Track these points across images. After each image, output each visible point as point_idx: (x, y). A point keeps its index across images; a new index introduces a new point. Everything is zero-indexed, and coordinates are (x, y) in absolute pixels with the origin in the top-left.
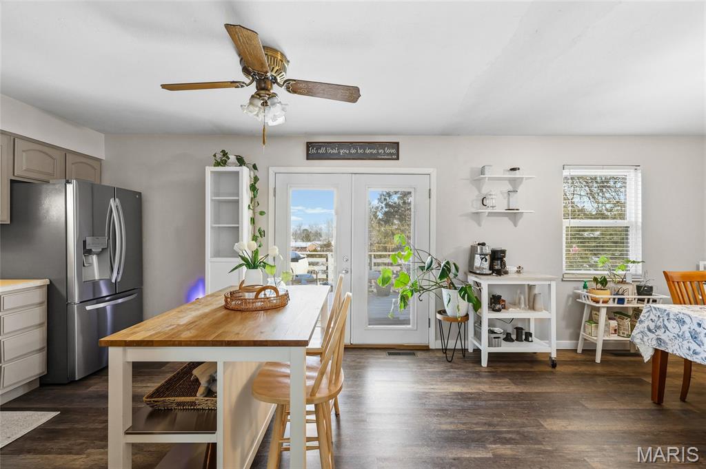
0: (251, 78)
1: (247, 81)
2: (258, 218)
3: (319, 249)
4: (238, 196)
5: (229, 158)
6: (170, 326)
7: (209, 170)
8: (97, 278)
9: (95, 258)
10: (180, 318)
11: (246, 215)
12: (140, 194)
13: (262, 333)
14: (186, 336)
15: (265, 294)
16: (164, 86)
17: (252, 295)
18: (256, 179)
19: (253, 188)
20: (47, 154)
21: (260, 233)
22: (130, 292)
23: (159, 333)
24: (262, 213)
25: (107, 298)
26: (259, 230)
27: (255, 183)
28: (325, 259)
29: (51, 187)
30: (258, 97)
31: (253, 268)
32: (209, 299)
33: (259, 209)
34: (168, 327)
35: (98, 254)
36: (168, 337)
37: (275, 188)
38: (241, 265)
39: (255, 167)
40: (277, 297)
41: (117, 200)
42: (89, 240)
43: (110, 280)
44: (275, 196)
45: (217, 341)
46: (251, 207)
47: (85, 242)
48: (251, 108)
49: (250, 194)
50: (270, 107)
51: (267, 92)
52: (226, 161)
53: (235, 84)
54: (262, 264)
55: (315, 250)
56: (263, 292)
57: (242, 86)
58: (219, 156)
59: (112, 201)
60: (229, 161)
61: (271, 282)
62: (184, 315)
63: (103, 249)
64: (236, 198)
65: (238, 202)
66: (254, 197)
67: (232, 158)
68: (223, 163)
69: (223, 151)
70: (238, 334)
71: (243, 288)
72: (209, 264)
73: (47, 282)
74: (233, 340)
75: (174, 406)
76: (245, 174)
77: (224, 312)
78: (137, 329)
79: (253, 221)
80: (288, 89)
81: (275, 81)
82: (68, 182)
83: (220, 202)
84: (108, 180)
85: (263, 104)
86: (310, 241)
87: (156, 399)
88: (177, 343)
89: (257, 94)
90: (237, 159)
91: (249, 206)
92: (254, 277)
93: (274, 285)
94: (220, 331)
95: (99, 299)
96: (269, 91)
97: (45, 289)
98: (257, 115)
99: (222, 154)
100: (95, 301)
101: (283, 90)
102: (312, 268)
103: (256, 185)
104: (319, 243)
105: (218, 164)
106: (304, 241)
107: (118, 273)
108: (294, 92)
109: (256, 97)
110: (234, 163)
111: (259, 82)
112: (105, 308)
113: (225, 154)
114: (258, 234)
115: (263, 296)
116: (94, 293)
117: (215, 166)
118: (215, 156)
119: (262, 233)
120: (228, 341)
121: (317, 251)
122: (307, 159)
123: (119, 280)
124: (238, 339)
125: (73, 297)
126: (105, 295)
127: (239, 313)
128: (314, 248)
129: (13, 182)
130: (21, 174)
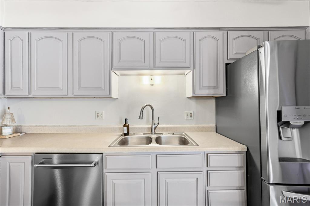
8: (298, 156)
9: (295, 132)
35: (300, 128)
47: (280, 113)
63: (306, 123)
73: (244, 148)
97: (243, 154)
125: (267, 174)
129: (227, 64)
130: (232, 56)
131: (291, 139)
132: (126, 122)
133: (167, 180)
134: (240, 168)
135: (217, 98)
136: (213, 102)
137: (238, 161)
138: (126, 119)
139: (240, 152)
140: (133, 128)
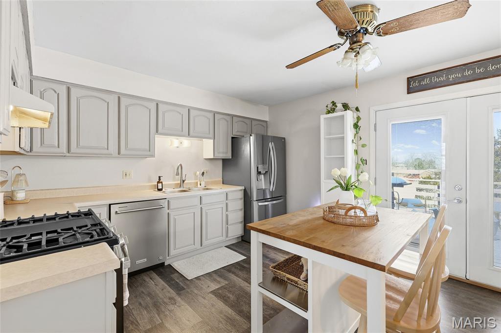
0: (345, 38)
1: (342, 41)
2: (361, 150)
3: (434, 176)
4: (343, 133)
5: (336, 106)
6: (285, 224)
7: (323, 117)
8: (264, 188)
9: (263, 176)
10: (291, 220)
11: (350, 148)
12: (284, 139)
13: (343, 246)
14: (288, 234)
15: (355, 212)
16: (288, 67)
17: (342, 212)
18: (359, 118)
19: (356, 126)
20: (245, 122)
21: (362, 162)
22: (280, 198)
23: (276, 227)
24: (363, 146)
25: (269, 200)
26: (361, 160)
27: (357, 122)
28: (436, 186)
29: (245, 139)
30: (351, 50)
31: (346, 190)
32: (315, 209)
33: (362, 142)
34: (281, 225)
35: (264, 174)
36: (279, 232)
37: (375, 124)
38: (336, 187)
39: (357, 109)
40: (365, 216)
41: (272, 143)
42: (260, 167)
43: (270, 190)
44: (375, 130)
45: (307, 244)
46: (354, 141)
47: (258, 168)
48: (345, 61)
49: (354, 131)
50: (361, 56)
51: (360, 44)
52: (334, 109)
53: (333, 47)
54: (354, 187)
55: (429, 178)
56: (353, 210)
57: (339, 47)
58: (330, 105)
59: (270, 143)
60: (337, 109)
61: (361, 203)
62: (295, 218)
63: (266, 172)
64: (343, 135)
65: (344, 138)
66: (357, 133)
67: (340, 106)
68: (333, 110)
69: (333, 102)
70: (324, 242)
71: (339, 206)
72: (323, 183)
73: (243, 188)
74: (319, 246)
75: (286, 280)
76: (350, 117)
77: (322, 221)
78: (266, 222)
79: (356, 152)
80: (379, 34)
81: (366, 31)
82: (251, 135)
83: (330, 139)
84: (270, 133)
85: (356, 56)
86: (422, 168)
87: (276, 270)
88: (282, 237)
89: (351, 49)
90: (343, 106)
91: (353, 140)
92: (347, 198)
93: (363, 207)
94: (311, 236)
95: (265, 200)
96: (361, 42)
97: (243, 191)
98: (351, 66)
99: (332, 104)
100: (264, 201)
101: (374, 36)
102: (419, 193)
103: (359, 124)
104: (433, 170)
105: (329, 112)
106: (416, 169)
107: (273, 186)
108: (386, 34)
109: (349, 52)
110: (340, 110)
111: (351, 38)
112: (268, 204)
113: (334, 103)
114: (360, 162)
115: (353, 214)
116: (264, 197)
117: (326, 114)
118: (327, 107)
119: (365, 162)
120: (314, 246)
121: (431, 179)
122: (408, 93)
123: (274, 190)
124: (321, 247)
125: (253, 197)
126: (268, 197)
127: (332, 224)
128: (428, 176)
129: (232, 138)
130: (236, 133)
131: (261, 180)
132: (160, 179)
133: (207, 211)
134: (241, 199)
135: (224, 160)
136: (221, 162)
137: (241, 195)
138: (159, 177)
139: (241, 190)
140: (165, 184)
